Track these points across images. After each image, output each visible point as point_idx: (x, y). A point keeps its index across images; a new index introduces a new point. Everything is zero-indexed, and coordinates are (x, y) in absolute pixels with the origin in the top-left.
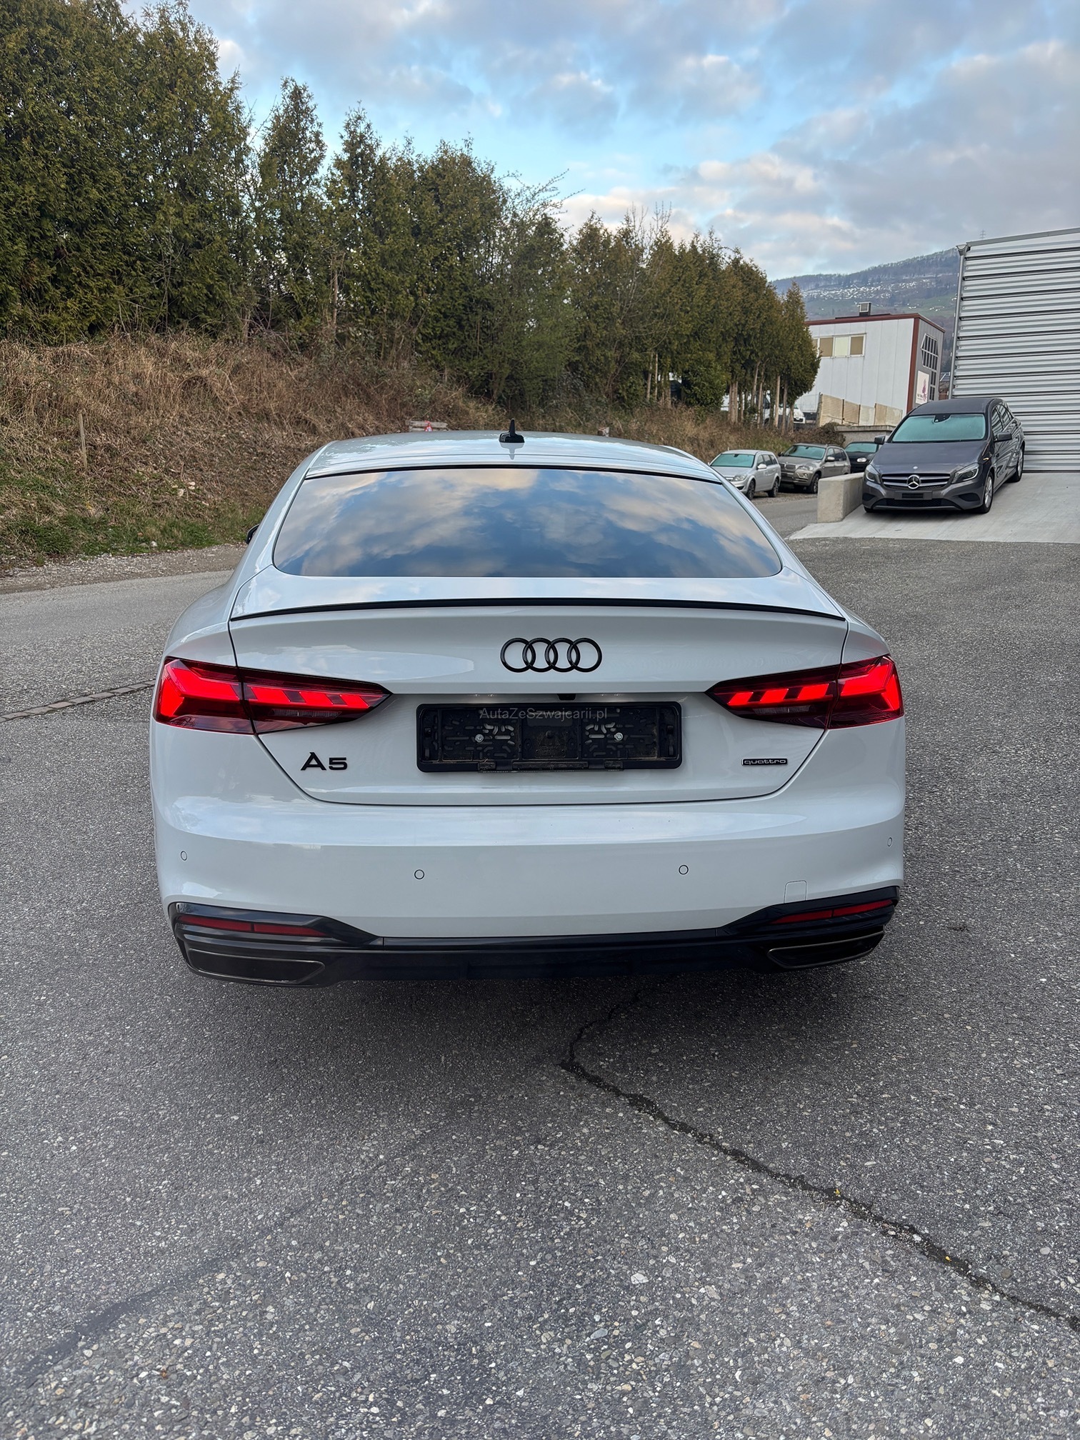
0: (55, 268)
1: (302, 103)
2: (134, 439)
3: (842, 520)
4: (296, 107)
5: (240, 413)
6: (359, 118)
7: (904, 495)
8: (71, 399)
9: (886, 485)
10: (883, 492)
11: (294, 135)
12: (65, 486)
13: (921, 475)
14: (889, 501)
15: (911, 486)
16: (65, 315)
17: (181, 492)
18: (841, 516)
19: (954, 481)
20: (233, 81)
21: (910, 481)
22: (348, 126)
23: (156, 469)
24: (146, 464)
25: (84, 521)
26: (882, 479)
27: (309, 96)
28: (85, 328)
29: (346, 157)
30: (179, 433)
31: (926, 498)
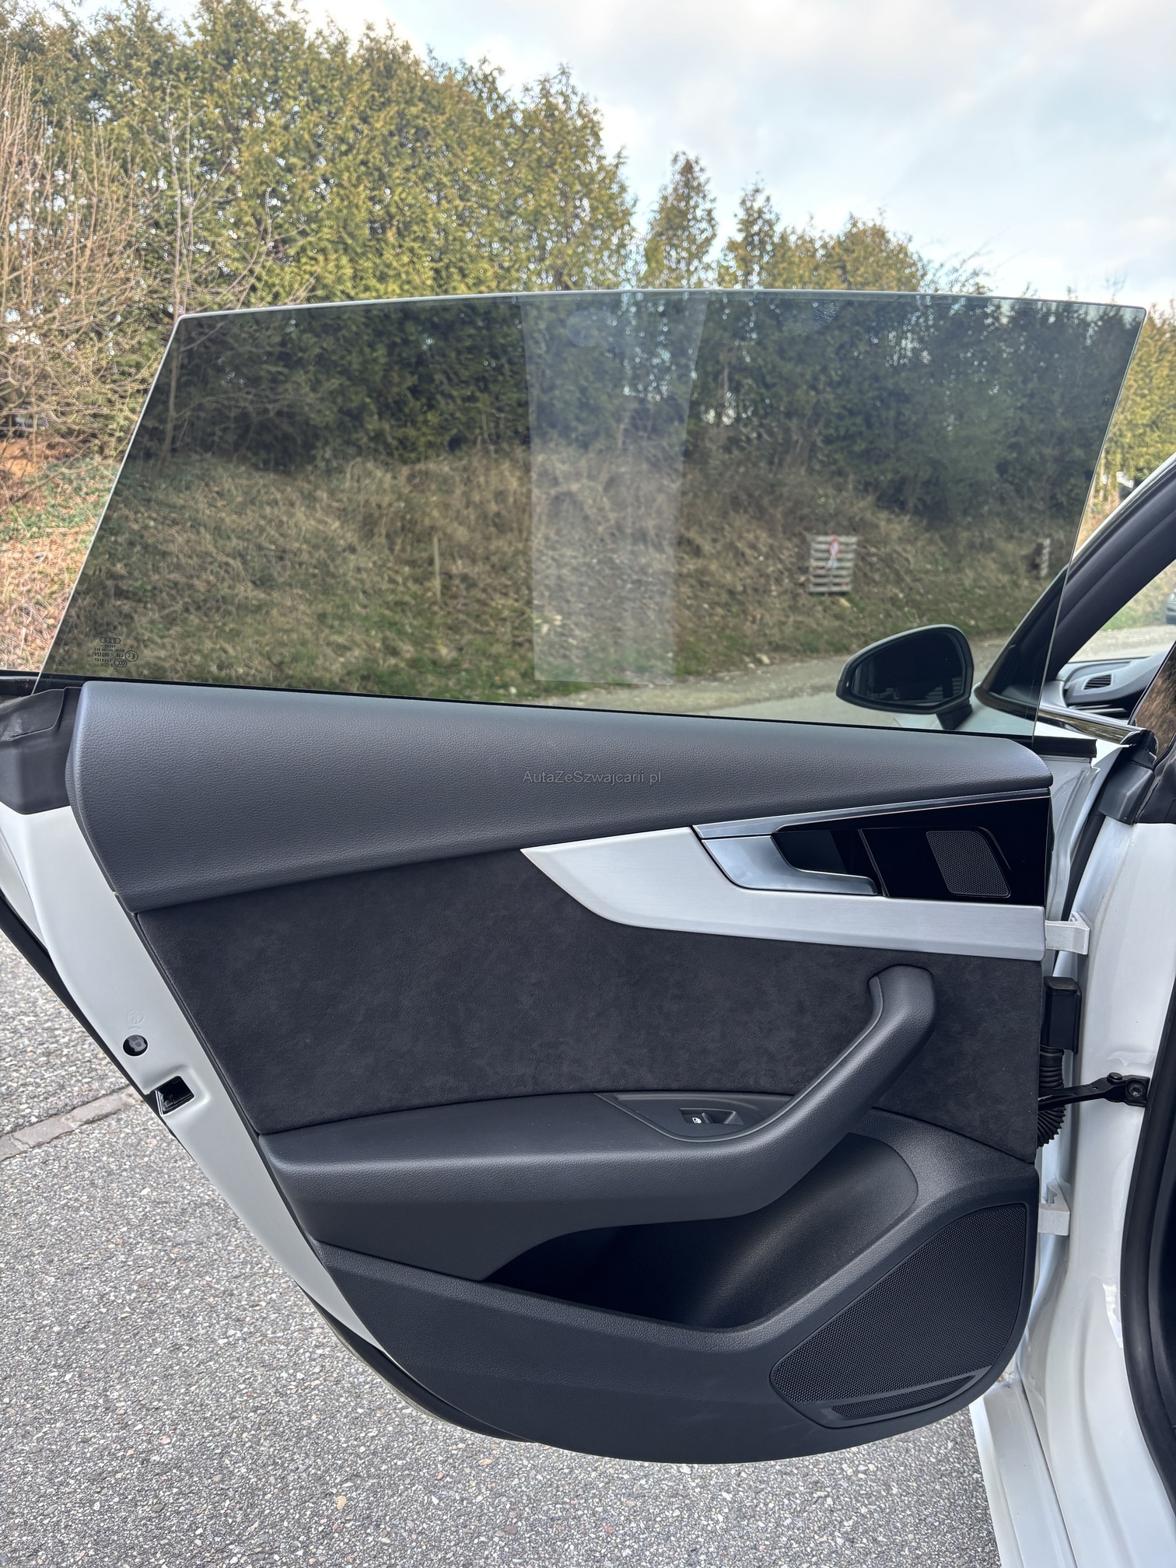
0: (416, 377)
1: (694, 179)
2: (493, 566)
4: (687, 184)
5: (613, 535)
6: (757, 191)
8: (427, 522)
11: (683, 214)
12: (415, 623)
16: (425, 429)
17: (545, 628)
20: (619, 156)
22: (743, 202)
23: (517, 600)
24: (506, 595)
25: (434, 663)
27: (702, 170)
28: (446, 443)
29: (739, 237)
30: (544, 558)
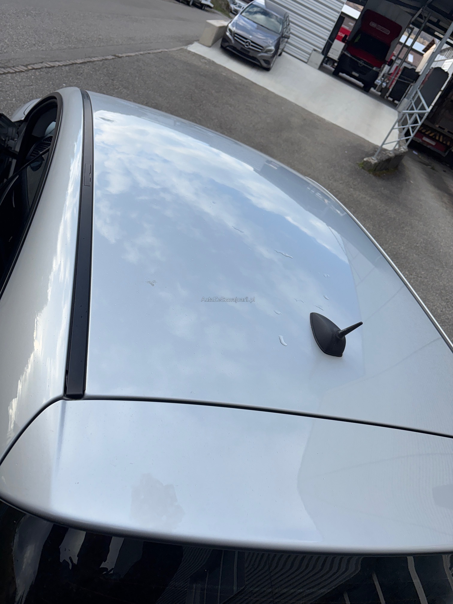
3: (210, 47)
7: (242, 48)
9: (235, 40)
10: (233, 41)
13: (252, 42)
14: (234, 48)
15: (247, 45)
18: (210, 44)
19: (264, 51)
21: (247, 42)
26: (234, 34)
31: (251, 54)
